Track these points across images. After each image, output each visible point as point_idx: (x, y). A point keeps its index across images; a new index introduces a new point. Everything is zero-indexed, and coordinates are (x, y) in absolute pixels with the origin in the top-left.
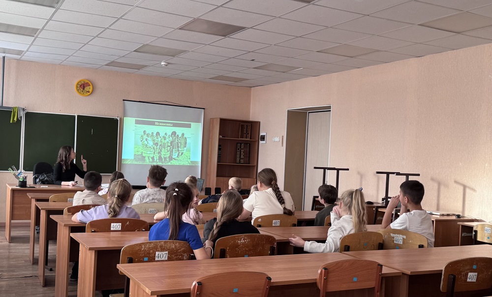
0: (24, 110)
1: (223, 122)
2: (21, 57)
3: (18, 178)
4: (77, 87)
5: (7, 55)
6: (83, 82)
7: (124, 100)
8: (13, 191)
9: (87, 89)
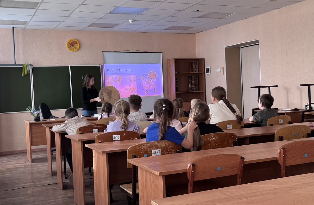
0: (31, 65)
1: (177, 61)
2: (26, 27)
3: (34, 115)
4: (68, 45)
5: (15, 26)
6: (72, 41)
7: (103, 52)
8: (31, 125)
9: (75, 45)
